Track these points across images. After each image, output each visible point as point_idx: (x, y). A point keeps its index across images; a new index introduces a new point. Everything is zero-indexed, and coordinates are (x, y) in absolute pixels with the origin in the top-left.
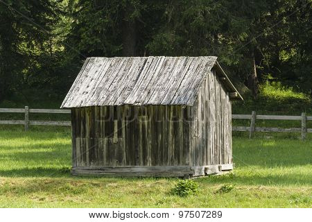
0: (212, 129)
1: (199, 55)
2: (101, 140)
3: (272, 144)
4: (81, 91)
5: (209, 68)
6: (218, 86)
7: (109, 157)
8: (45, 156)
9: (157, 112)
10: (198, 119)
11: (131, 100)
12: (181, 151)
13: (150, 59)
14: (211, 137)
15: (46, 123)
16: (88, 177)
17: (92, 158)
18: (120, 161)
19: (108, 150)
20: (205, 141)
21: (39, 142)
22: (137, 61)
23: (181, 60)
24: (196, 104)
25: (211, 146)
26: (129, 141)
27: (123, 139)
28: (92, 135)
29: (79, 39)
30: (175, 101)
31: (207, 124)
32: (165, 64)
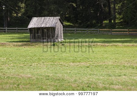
0: (59, 32)
1: (56, 17)
2: (36, 34)
3: (69, 34)
4: (32, 24)
5: (58, 19)
6: (60, 23)
7: (38, 38)
8: (23, 38)
9: (48, 28)
10: (56, 30)
11: (42, 26)
12: (53, 37)
13: (46, 17)
14: (59, 34)
15: (21, 31)
16: (34, 42)
17: (34, 38)
18: (40, 39)
19: (38, 37)
20: (58, 34)
21: (20, 35)
22: (43, 18)
23: (52, 18)
24: (56, 27)
25: (59, 35)
26: (42, 35)
27: (41, 34)
28: (34, 33)
29: (27, 13)
30: (52, 26)
31: (58, 31)
32: (49, 19)
